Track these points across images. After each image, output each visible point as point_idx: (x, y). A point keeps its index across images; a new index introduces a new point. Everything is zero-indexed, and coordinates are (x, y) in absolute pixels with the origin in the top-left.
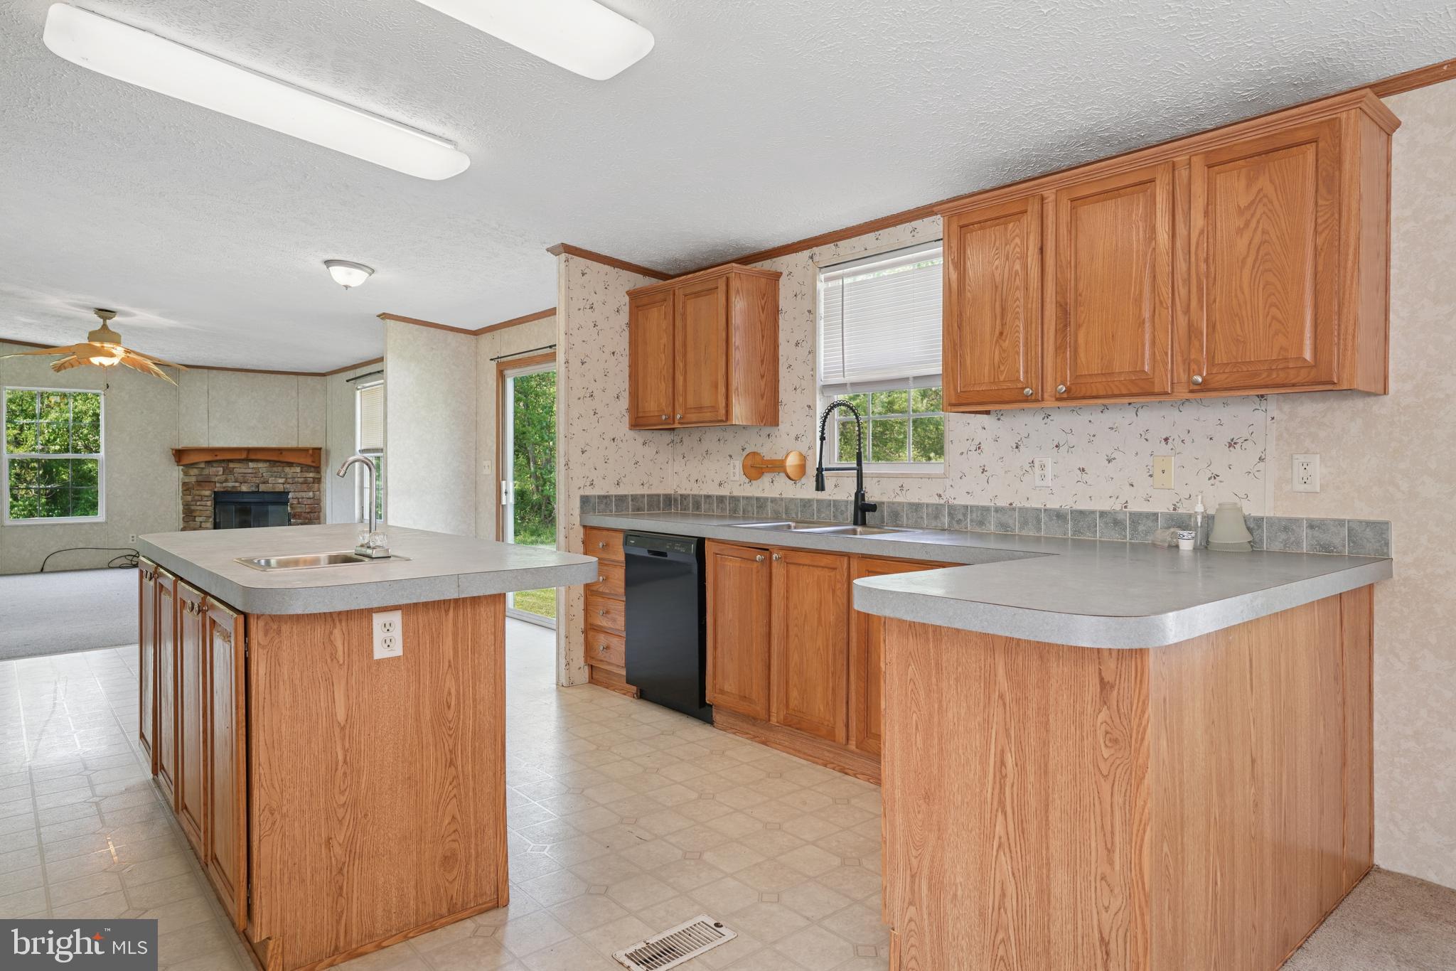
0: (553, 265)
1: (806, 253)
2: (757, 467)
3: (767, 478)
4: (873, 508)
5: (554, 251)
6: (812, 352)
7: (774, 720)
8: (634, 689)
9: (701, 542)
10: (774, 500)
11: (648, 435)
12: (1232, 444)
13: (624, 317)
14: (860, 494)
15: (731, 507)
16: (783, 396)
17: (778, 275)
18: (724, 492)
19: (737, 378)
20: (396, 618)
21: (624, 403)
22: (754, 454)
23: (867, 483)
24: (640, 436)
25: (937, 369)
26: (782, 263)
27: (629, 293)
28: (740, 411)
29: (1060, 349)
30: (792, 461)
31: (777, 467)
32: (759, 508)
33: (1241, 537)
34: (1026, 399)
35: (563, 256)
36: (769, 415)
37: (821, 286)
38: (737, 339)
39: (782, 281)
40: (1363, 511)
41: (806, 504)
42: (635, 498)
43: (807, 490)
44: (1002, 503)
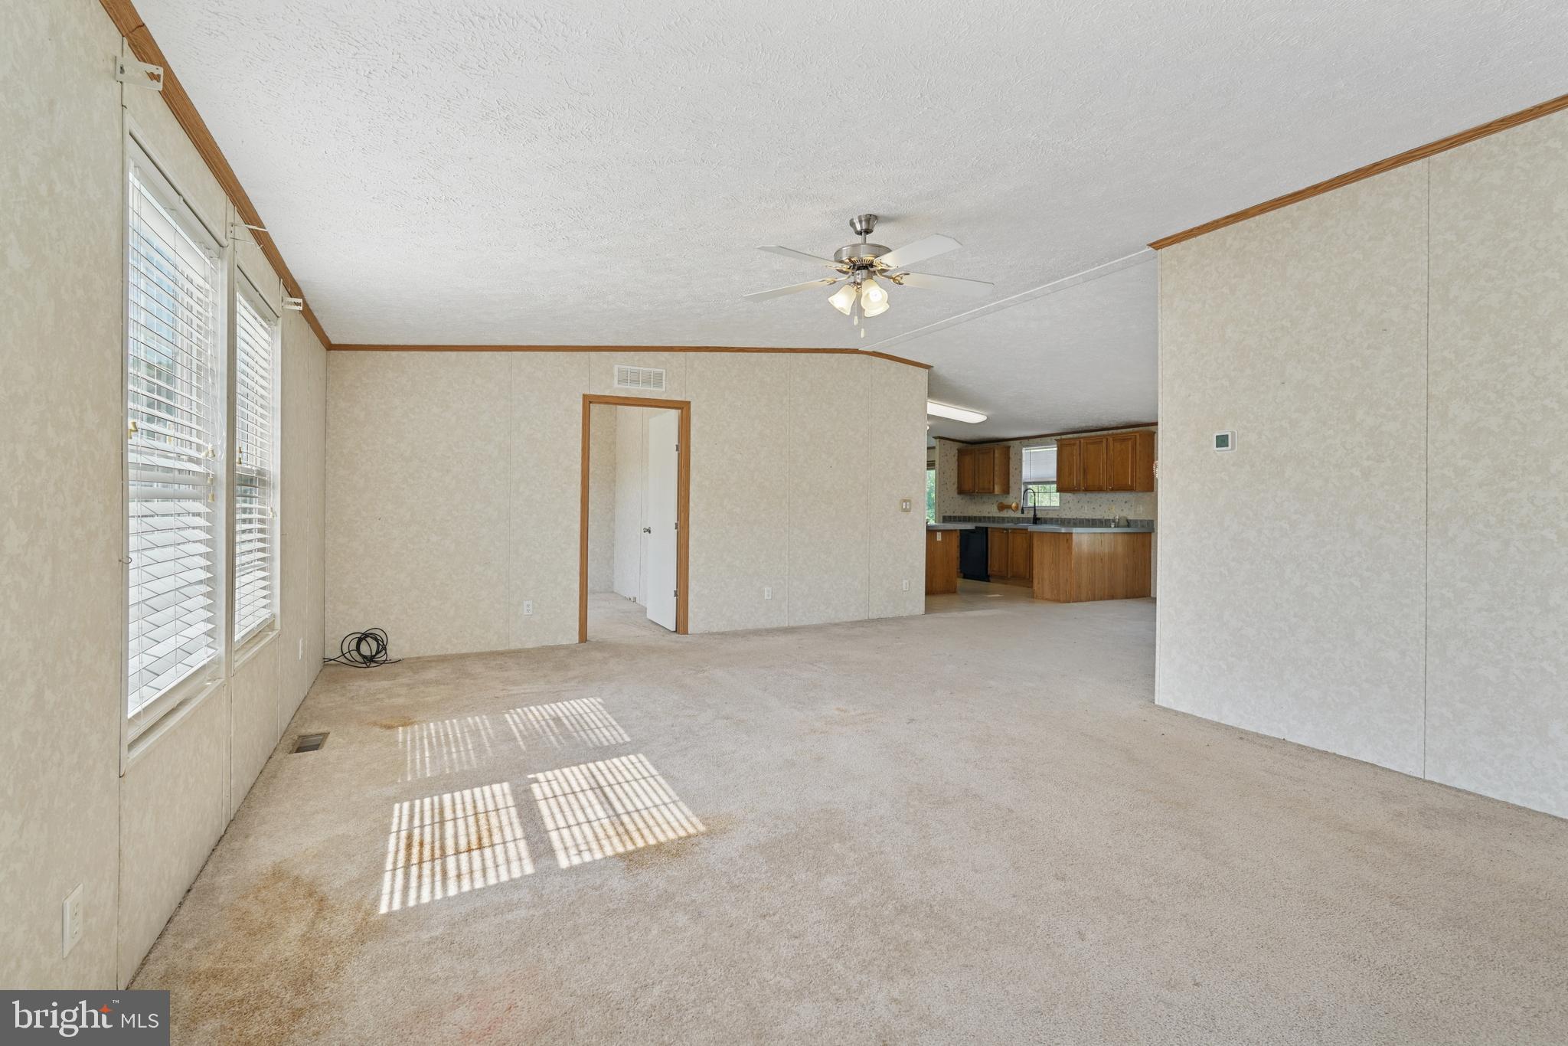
0: (934, 440)
1: (1019, 441)
2: (1002, 507)
3: (1005, 511)
4: (1039, 519)
5: (935, 438)
6: (1021, 472)
7: (1009, 577)
8: (962, 575)
9: (987, 528)
10: (1008, 518)
11: (962, 496)
12: (1126, 502)
13: (956, 458)
14: (1035, 515)
15: (993, 519)
16: (1011, 485)
17: (1009, 447)
18: (990, 515)
19: (997, 480)
20: (940, 533)
21: (956, 486)
22: (1001, 503)
23: (1037, 512)
24: (960, 497)
25: (1055, 480)
26: (1011, 443)
27: (958, 450)
28: (997, 489)
29: (1084, 478)
30: (1014, 505)
31: (1009, 507)
32: (1003, 520)
33: (1126, 524)
34: (1076, 491)
35: (938, 440)
36: (1006, 491)
37: (1024, 451)
38: (996, 468)
39: (1011, 448)
40: (1150, 519)
41: (1018, 518)
42: (959, 517)
43: (1019, 514)
44: (1074, 517)
